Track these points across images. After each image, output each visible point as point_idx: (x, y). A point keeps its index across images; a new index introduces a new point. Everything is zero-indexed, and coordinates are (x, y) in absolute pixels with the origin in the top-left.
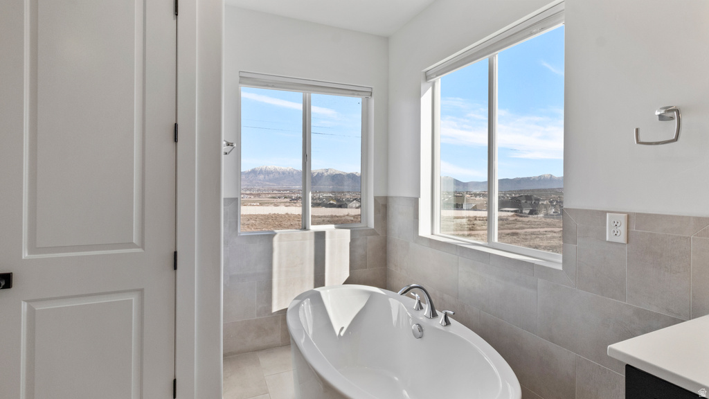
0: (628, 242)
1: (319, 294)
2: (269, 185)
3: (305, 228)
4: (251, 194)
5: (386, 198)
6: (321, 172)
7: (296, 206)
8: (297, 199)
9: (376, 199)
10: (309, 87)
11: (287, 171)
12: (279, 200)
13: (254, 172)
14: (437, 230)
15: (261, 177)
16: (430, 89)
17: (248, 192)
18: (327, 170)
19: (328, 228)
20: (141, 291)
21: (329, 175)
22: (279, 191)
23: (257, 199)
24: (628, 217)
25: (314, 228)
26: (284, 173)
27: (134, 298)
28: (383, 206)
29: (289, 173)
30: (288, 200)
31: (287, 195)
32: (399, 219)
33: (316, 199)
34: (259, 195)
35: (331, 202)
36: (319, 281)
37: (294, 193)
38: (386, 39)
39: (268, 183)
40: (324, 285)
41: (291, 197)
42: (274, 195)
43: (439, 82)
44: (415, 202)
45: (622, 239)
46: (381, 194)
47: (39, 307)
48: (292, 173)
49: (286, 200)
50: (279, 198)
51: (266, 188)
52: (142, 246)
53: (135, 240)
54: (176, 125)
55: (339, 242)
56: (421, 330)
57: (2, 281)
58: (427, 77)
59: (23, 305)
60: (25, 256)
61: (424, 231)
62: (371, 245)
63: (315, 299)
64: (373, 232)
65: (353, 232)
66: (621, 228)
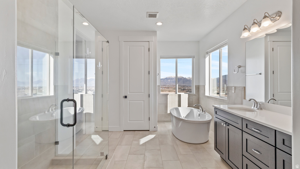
0: (235, 92)
1: (179, 108)
2: (172, 84)
3: (176, 93)
4: (165, 87)
5: (199, 86)
9: (195, 86)
10: (176, 57)
13: (166, 78)
14: (210, 94)
15: (169, 80)
16: (209, 56)
17: (164, 87)
19: (182, 94)
20: (144, 101)
23: (168, 89)
24: (235, 88)
25: (178, 93)
27: (143, 102)
28: (198, 88)
29: (180, 79)
32: (201, 92)
34: (168, 88)
36: (180, 105)
38: (199, 42)
39: (172, 83)
40: (181, 107)
41: (181, 89)
43: (211, 54)
44: (204, 86)
45: (234, 92)
47: (130, 101)
48: (182, 79)
51: (171, 85)
52: (144, 93)
53: (143, 92)
54: (149, 71)
55: (185, 97)
56: (199, 115)
57: (126, 97)
58: (207, 53)
59: (128, 101)
60: (128, 93)
61: (207, 94)
62: (194, 99)
63: (177, 109)
64: (195, 95)
65: (189, 95)
66: (234, 90)
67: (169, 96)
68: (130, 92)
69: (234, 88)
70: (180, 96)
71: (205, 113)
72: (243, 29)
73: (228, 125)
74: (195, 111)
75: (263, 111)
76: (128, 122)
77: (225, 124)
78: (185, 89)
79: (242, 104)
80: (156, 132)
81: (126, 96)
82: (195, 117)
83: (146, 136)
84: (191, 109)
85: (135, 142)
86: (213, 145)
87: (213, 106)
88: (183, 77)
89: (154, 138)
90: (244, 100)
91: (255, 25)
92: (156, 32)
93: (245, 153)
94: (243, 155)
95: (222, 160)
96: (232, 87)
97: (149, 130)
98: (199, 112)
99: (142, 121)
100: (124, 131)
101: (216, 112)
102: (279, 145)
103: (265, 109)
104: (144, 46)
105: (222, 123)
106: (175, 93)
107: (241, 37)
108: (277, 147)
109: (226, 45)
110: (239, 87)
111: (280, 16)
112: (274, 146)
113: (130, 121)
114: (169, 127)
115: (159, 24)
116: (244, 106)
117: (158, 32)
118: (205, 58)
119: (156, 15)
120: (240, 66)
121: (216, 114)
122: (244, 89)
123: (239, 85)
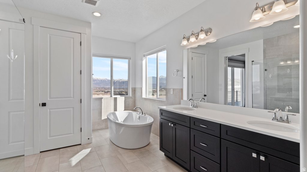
1: (115, 113)
3: (112, 96)
6: (118, 80)
7: (107, 95)
8: (108, 92)
9: (132, 88)
10: (112, 57)
11: (103, 80)
12: (99, 92)
14: (147, 96)
16: (145, 59)
18: (121, 80)
19: (118, 96)
20: (73, 108)
21: (122, 82)
22: (99, 88)
25: (114, 96)
26: (101, 81)
27: (72, 109)
28: (134, 90)
29: (104, 80)
30: (103, 92)
31: (103, 90)
32: (138, 94)
33: (116, 92)
35: (123, 93)
36: (115, 109)
37: (106, 89)
38: (135, 43)
40: (117, 111)
41: (105, 91)
42: (97, 91)
44: (142, 88)
45: (172, 94)
46: (134, 87)
47: (51, 110)
48: (105, 81)
49: (102, 92)
50: (99, 91)
52: (74, 98)
53: (72, 96)
54: (81, 70)
55: (121, 100)
56: (139, 117)
57: (44, 105)
58: (144, 56)
59: (48, 110)
60: (49, 99)
61: (144, 96)
62: (130, 101)
63: (114, 114)
64: (131, 98)
65: (125, 98)
66: (172, 91)
67: (104, 100)
68: (50, 98)
69: (172, 89)
70: (115, 99)
71: (145, 115)
72: (183, 37)
73: (175, 125)
74: (134, 113)
75: (199, 109)
76: (49, 138)
77: (173, 124)
78: (109, 91)
79: (180, 104)
80: (91, 145)
81: (45, 103)
82: (134, 120)
83: (78, 152)
84: (129, 112)
85: (65, 164)
86: (158, 146)
87: (159, 108)
88: (107, 79)
89: (90, 152)
90: (181, 100)
91: (193, 36)
92: (90, 23)
93: (193, 148)
94: (190, 150)
95: (167, 158)
96: (170, 89)
97: (80, 144)
98: (138, 114)
99: (71, 134)
100: (41, 152)
101: (162, 113)
102: (224, 136)
103: (200, 107)
104: (73, 38)
105: (170, 124)
106: (110, 96)
107: (181, 45)
108: (221, 137)
109: (164, 50)
110: (177, 89)
111: (211, 32)
112: (219, 137)
113: (50, 136)
114: (107, 134)
115: (97, 14)
116: (182, 106)
117: (92, 24)
118: (142, 60)
119: (96, 2)
120: (178, 70)
121: (162, 115)
122: (181, 90)
123: (177, 87)
